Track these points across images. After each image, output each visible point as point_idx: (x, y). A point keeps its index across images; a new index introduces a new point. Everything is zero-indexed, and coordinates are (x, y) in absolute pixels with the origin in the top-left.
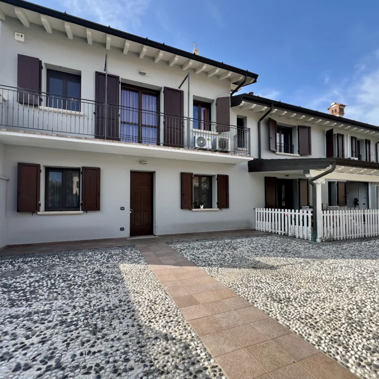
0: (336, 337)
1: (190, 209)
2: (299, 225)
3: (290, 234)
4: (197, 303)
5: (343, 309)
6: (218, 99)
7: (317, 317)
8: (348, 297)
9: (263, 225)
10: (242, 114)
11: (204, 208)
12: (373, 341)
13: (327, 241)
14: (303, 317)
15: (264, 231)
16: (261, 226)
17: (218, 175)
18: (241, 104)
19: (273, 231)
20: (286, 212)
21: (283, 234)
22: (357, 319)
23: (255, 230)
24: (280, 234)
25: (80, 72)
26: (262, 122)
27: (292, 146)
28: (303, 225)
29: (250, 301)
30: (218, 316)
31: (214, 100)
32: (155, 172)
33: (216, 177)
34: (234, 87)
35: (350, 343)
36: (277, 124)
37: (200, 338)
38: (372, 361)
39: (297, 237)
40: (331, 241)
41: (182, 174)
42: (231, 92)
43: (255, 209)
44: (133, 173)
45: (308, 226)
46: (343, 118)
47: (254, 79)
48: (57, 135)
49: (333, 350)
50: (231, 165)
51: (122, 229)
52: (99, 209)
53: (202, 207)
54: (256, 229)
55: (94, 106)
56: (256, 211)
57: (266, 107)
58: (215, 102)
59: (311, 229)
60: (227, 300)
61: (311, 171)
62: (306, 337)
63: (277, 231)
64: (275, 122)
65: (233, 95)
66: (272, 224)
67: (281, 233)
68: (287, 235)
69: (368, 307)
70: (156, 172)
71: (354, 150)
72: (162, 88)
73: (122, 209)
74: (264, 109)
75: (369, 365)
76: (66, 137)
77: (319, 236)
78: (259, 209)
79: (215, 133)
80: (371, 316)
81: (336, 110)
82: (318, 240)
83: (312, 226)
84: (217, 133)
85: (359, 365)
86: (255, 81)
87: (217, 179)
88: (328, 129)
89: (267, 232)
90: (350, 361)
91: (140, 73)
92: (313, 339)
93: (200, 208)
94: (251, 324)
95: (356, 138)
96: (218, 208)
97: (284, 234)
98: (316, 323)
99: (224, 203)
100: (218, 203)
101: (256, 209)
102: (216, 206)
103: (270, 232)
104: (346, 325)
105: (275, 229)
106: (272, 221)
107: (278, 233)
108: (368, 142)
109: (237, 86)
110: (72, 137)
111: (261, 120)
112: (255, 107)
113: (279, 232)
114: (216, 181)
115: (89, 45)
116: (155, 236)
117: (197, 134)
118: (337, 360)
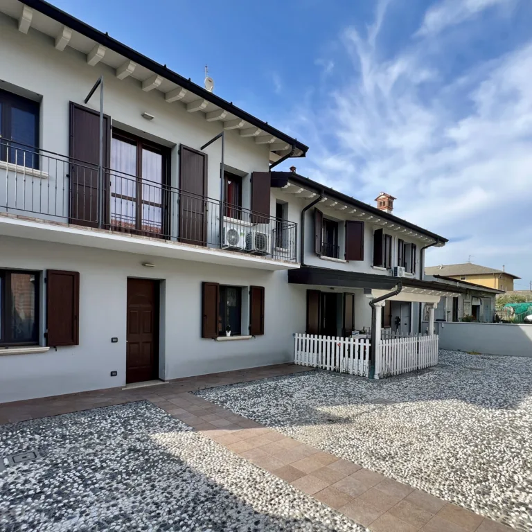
0: (451, 487)
1: (214, 338)
2: (354, 358)
3: (342, 370)
4: (303, 474)
5: (442, 459)
6: (253, 174)
7: (426, 470)
8: (439, 445)
9: (306, 358)
10: (284, 199)
11: (232, 335)
12: (478, 485)
13: (384, 377)
14: (415, 472)
15: (307, 365)
16: (303, 359)
17: (251, 287)
18: (286, 187)
19: (320, 366)
20: (338, 341)
21: (332, 369)
22: (458, 467)
23: (294, 364)
24: (328, 369)
25: (41, 97)
26: (306, 212)
27: (337, 248)
28: (359, 358)
29: (356, 463)
30: (337, 485)
31: (247, 174)
32: (164, 280)
33: (249, 290)
34: (275, 158)
35: (464, 490)
36: (324, 217)
37: (339, 511)
38: (486, 502)
39: (351, 373)
40: (389, 377)
41: (204, 285)
42: (270, 164)
43: (294, 335)
44: (131, 281)
45: (364, 359)
46: (391, 216)
47: (302, 152)
48: (18, 217)
49: (455, 499)
50: (267, 271)
51: (113, 374)
52: (77, 343)
53: (229, 334)
54: (296, 363)
55: (66, 164)
56: (296, 337)
57: (315, 194)
58: (249, 177)
59: (369, 363)
60: (332, 465)
61: (373, 290)
62: (429, 492)
63: (324, 366)
64: (321, 214)
65: (272, 170)
66: (318, 356)
67: (330, 368)
68: (339, 371)
69: (460, 453)
70: (167, 282)
71: (401, 257)
72: (176, 145)
73: (114, 340)
74: (312, 196)
75: (486, 505)
76: (34, 220)
77: (377, 372)
78: (300, 335)
79: (249, 224)
80: (467, 462)
81: (384, 203)
82: (376, 377)
83: (370, 358)
84: (252, 224)
85: (480, 507)
86: (303, 155)
87: (250, 293)
88: (377, 228)
89: (311, 367)
90: (472, 505)
91: (144, 116)
92: (436, 493)
93: (225, 335)
94: (375, 488)
95: (403, 242)
96: (250, 335)
97: (335, 369)
98: (429, 476)
99: (257, 329)
100: (250, 328)
101: (297, 334)
102: (248, 331)
103: (315, 366)
104: (453, 474)
105: (322, 363)
106: (318, 352)
107: (326, 368)
108: (414, 247)
109: (280, 158)
110: (44, 222)
111: (305, 209)
112: (302, 192)
113: (328, 366)
114: (249, 295)
115: (58, 51)
116: (164, 381)
117: (228, 224)
118: (462, 507)
